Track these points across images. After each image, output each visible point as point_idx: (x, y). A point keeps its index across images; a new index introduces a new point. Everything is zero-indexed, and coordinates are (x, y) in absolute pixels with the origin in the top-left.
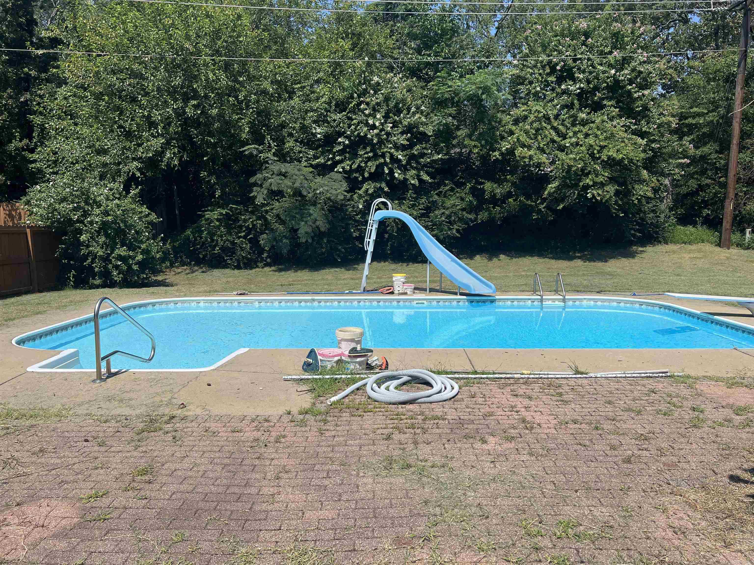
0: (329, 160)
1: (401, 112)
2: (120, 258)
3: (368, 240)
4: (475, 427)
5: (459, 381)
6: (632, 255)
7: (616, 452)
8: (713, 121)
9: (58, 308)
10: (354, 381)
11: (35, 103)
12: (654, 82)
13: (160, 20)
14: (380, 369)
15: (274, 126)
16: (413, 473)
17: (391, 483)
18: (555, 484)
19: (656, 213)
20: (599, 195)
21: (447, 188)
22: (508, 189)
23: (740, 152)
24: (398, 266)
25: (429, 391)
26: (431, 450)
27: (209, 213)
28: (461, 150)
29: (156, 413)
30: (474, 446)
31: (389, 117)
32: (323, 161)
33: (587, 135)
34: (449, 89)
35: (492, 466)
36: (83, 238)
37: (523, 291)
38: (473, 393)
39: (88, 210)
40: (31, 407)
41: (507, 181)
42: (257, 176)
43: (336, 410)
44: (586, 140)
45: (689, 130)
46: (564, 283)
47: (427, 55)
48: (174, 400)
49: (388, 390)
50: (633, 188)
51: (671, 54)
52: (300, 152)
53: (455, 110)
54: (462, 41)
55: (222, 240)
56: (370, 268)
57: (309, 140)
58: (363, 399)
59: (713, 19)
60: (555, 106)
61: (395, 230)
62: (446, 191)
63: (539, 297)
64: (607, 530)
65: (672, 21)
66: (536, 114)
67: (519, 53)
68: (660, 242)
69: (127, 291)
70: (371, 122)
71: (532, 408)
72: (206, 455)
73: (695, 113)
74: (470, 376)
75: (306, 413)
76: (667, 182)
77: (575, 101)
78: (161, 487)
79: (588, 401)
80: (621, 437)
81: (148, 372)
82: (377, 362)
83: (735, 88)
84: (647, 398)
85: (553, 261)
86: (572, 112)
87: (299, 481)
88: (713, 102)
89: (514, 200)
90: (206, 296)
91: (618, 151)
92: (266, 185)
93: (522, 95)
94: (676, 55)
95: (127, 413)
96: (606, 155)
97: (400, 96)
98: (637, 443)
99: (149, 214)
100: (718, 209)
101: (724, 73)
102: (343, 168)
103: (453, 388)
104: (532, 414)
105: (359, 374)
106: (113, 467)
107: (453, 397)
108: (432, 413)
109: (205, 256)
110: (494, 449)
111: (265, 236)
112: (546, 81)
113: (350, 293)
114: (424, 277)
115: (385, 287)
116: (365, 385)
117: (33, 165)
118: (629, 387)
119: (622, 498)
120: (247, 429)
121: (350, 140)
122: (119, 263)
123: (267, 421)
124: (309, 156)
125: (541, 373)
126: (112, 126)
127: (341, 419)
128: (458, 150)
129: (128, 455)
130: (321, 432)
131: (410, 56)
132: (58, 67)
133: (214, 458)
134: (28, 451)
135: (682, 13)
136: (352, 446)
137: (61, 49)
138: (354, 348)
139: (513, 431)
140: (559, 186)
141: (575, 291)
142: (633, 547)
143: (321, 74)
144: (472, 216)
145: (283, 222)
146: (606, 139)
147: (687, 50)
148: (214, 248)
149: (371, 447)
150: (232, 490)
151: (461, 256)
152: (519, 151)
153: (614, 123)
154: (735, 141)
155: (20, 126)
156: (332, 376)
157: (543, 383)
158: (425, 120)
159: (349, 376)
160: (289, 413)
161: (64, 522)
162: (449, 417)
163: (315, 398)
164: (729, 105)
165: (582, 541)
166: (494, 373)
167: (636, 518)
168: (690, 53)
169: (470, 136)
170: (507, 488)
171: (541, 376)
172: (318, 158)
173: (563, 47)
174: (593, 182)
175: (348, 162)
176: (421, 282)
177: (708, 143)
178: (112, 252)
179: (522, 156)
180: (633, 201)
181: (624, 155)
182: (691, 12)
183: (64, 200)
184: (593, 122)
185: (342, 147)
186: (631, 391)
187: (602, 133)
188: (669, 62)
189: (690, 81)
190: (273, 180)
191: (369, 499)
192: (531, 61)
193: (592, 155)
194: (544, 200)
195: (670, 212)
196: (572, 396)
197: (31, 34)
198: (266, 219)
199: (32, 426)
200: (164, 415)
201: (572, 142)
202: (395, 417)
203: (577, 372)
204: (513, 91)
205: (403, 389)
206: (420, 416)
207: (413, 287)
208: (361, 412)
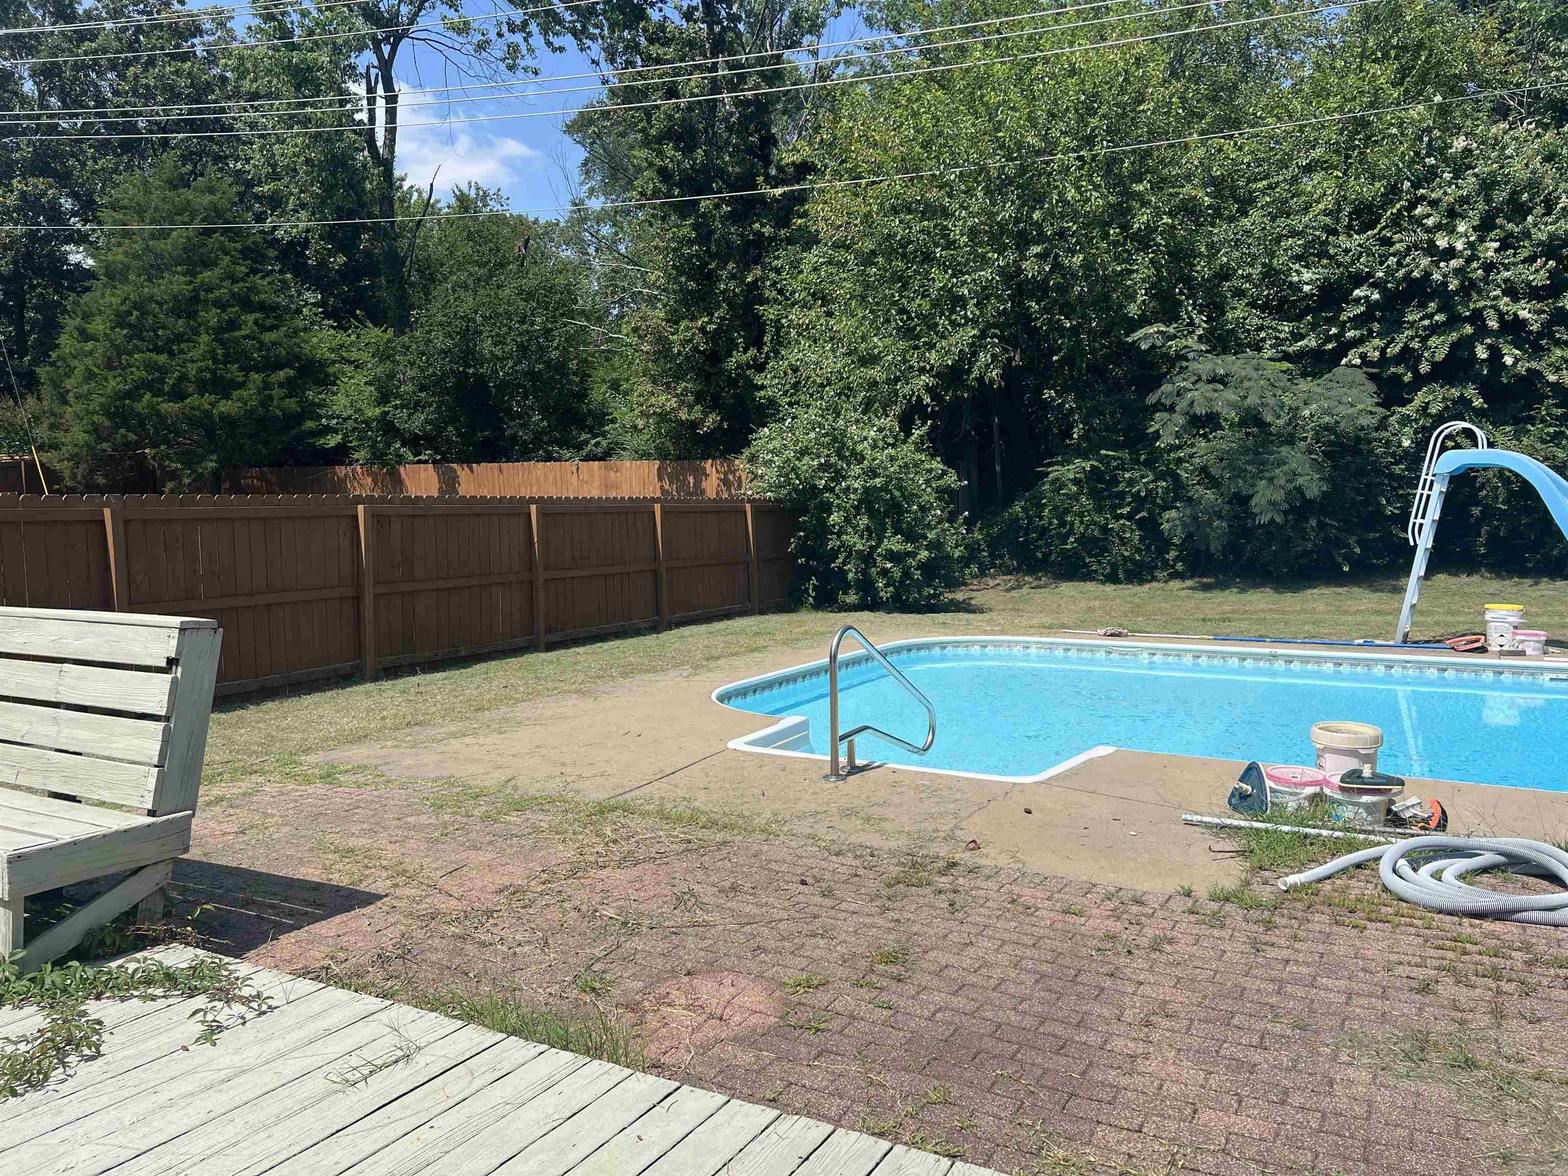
0: (1330, 342)
2: (891, 556)
3: (1419, 520)
9: (785, 643)
10: (1353, 847)
11: (768, 283)
13: (982, 96)
14: (1423, 828)
15: (1203, 277)
16: (1479, 1083)
17: (1418, 1095)
25: (1555, 896)
26: (1539, 1038)
27: (1059, 468)
29: (925, 852)
31: (1494, 227)
32: (1313, 344)
36: (835, 518)
39: (842, 468)
40: (727, 810)
42: (1162, 388)
43: (1299, 905)
48: (959, 833)
49: (1440, 880)
52: (1261, 328)
55: (1082, 522)
56: (1422, 588)
57: (1283, 301)
58: (1370, 891)
61: (1502, 497)
69: (898, 617)
70: (1442, 242)
72: (1008, 948)
75: (1227, 900)
78: (918, 993)
81: (918, 773)
82: (1417, 811)
87: (1196, 1043)
90: (1041, 635)
92: (1182, 405)
95: (875, 844)
97: (1523, 175)
99: (944, 473)
102: (1363, 356)
105: (1364, 832)
106: (841, 938)
108: (1555, 951)
109: (1046, 556)
111: (1173, 514)
113: (1368, 645)
115: (1464, 635)
116: (1377, 859)
117: (762, 393)
120: (1095, 911)
121: (1383, 290)
122: (889, 565)
123: (1138, 901)
124: (1282, 336)
126: (889, 311)
127: (1309, 926)
129: (868, 920)
130: (1256, 946)
132: (805, 215)
133: (1022, 958)
134: (713, 885)
136: (1328, 990)
137: (811, 182)
138: (1354, 771)
143: (1318, 152)
145: (1213, 482)
148: (1064, 539)
149: (1378, 1003)
150: (1048, 1027)
155: (746, 326)
156: (1296, 829)
159: (1337, 834)
160: (1188, 894)
161: (753, 1020)
163: (1253, 869)
172: (1302, 337)
175: (1377, 342)
178: (878, 546)
183: (804, 452)
185: (1363, 309)
190: (1196, 393)
191: (1355, 1118)
197: (767, 161)
198: (1176, 478)
199: (725, 843)
200: (937, 857)
202: (1448, 943)
205: (1480, 882)
206: (1519, 953)
207: (1544, 638)
208: (1361, 919)
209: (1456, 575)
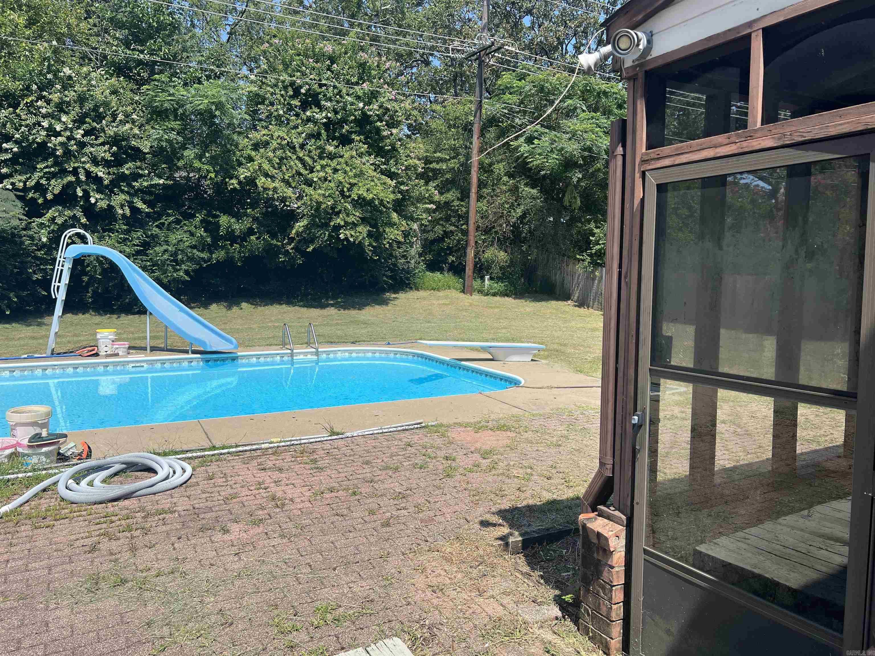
1: (104, 118)
3: (57, 284)
4: (214, 514)
5: (191, 461)
6: (385, 302)
7: (375, 517)
8: (454, 168)
10: (39, 480)
12: (400, 121)
14: (79, 459)
16: (130, 590)
17: (98, 609)
18: (310, 566)
19: (406, 259)
20: (352, 236)
21: (171, 219)
22: (249, 225)
23: (478, 201)
24: (105, 319)
25: (152, 479)
26: (155, 555)
28: (189, 174)
30: (213, 538)
31: (85, 122)
33: (335, 171)
34: (170, 98)
35: (236, 559)
37: (271, 345)
38: (210, 474)
41: (247, 215)
43: (10, 524)
44: (335, 176)
45: (434, 175)
46: (317, 334)
47: (138, 51)
49: (92, 485)
50: (384, 231)
51: (415, 95)
53: (179, 124)
54: (184, 41)
56: (60, 322)
58: (53, 503)
59: (452, 65)
60: (300, 134)
61: (99, 271)
62: (170, 223)
63: (289, 351)
64: (368, 605)
65: (415, 61)
66: (279, 141)
67: (257, 68)
68: (411, 288)
71: (283, 482)
73: (438, 158)
74: (207, 453)
76: (415, 226)
77: (323, 131)
79: (345, 465)
80: (380, 499)
82: (74, 450)
83: (472, 137)
84: (404, 453)
85: (304, 310)
86: (319, 143)
88: (454, 149)
89: (257, 238)
91: (368, 190)
93: (261, 116)
94: (419, 96)
96: (357, 194)
97: (100, 98)
98: (395, 503)
100: (461, 256)
101: (463, 121)
102: (13, 184)
103: (184, 471)
104: (283, 488)
105: (45, 469)
107: (185, 482)
108: (156, 507)
110: (239, 539)
112: (289, 104)
113: (30, 358)
114: (143, 332)
115: (85, 348)
116: (55, 483)
118: (386, 443)
119: (382, 566)
121: (20, 147)
125: (293, 439)
127: (19, 535)
128: (184, 174)
131: (114, 48)
135: (423, 54)
136: (36, 569)
138: (37, 434)
139: (261, 512)
140: (307, 225)
141: (329, 342)
142: (394, 618)
144: (205, 255)
146: (355, 176)
147: (429, 93)
149: (68, 567)
151: (193, 305)
152: (261, 181)
153: (364, 160)
154: (474, 190)
157: (295, 451)
158: (138, 132)
159: (30, 474)
162: (180, 508)
164: (468, 154)
165: (341, 624)
166: (237, 446)
167: (396, 585)
168: (432, 96)
169: (199, 157)
170: (256, 582)
171: (292, 442)
173: (307, 68)
174: (345, 221)
175: (21, 177)
176: (139, 338)
177: (452, 188)
179: (265, 186)
180: (384, 245)
181: (375, 195)
182: (432, 55)
184: (341, 157)
185: (10, 156)
186: (388, 447)
187: (351, 170)
188: (413, 103)
189: (433, 125)
191: (64, 638)
192: (271, 79)
193: (342, 192)
194: (292, 240)
195: (419, 257)
196: (327, 461)
201: (319, 176)
202: (102, 520)
203: (333, 433)
204: (251, 111)
205: (114, 482)
206: (139, 514)
207: (127, 346)
208: (51, 521)
209: (76, 314)
